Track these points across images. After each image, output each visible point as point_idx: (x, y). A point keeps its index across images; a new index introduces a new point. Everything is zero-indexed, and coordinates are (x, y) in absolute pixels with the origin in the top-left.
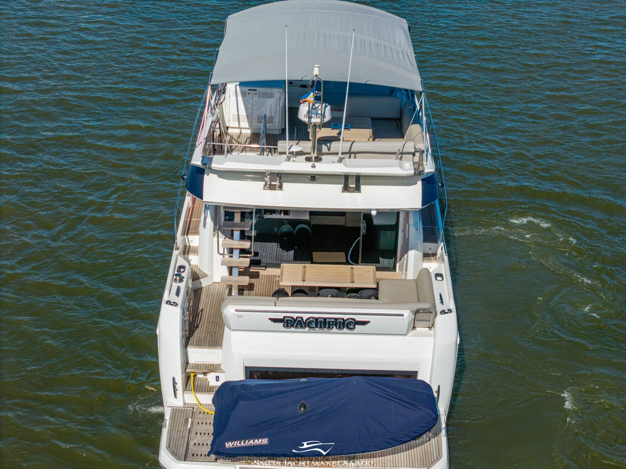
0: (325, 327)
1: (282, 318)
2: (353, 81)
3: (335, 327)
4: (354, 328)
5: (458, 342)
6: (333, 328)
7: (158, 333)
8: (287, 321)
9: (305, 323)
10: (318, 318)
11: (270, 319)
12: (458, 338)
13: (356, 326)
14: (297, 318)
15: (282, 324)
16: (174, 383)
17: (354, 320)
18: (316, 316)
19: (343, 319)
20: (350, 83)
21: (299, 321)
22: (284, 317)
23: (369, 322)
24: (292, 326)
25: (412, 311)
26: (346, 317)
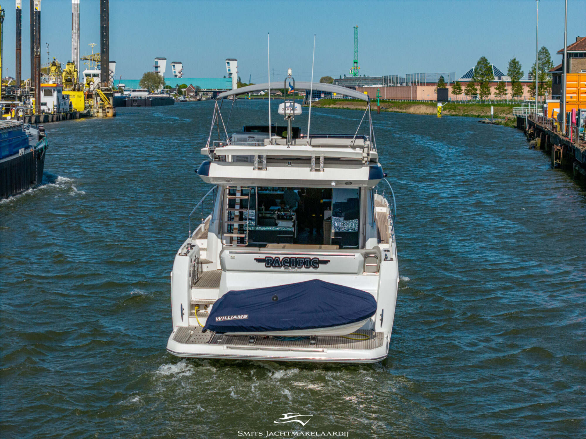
0: (296, 266)
1: (264, 258)
2: (315, 89)
3: (303, 266)
4: (318, 267)
5: (398, 281)
6: (302, 267)
7: (171, 275)
8: (268, 260)
9: (281, 263)
10: (291, 258)
11: (255, 259)
12: (398, 279)
13: (320, 265)
14: (276, 257)
15: (264, 264)
16: (182, 310)
17: (318, 259)
18: (290, 256)
19: (310, 258)
20: (313, 91)
21: (277, 260)
22: (266, 257)
23: (329, 261)
24: (272, 265)
25: (362, 254)
26: (312, 257)
